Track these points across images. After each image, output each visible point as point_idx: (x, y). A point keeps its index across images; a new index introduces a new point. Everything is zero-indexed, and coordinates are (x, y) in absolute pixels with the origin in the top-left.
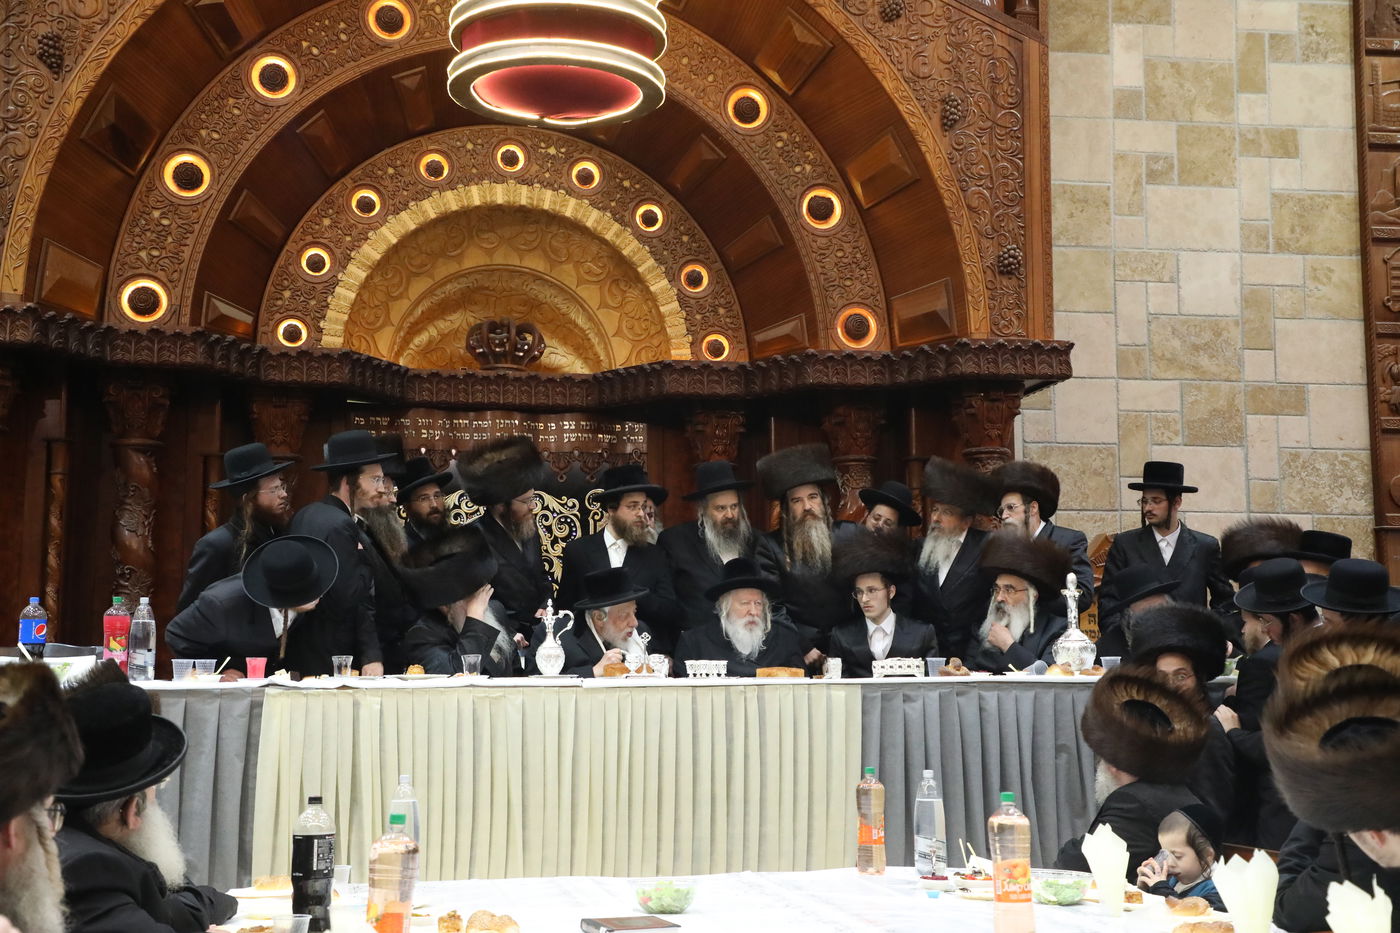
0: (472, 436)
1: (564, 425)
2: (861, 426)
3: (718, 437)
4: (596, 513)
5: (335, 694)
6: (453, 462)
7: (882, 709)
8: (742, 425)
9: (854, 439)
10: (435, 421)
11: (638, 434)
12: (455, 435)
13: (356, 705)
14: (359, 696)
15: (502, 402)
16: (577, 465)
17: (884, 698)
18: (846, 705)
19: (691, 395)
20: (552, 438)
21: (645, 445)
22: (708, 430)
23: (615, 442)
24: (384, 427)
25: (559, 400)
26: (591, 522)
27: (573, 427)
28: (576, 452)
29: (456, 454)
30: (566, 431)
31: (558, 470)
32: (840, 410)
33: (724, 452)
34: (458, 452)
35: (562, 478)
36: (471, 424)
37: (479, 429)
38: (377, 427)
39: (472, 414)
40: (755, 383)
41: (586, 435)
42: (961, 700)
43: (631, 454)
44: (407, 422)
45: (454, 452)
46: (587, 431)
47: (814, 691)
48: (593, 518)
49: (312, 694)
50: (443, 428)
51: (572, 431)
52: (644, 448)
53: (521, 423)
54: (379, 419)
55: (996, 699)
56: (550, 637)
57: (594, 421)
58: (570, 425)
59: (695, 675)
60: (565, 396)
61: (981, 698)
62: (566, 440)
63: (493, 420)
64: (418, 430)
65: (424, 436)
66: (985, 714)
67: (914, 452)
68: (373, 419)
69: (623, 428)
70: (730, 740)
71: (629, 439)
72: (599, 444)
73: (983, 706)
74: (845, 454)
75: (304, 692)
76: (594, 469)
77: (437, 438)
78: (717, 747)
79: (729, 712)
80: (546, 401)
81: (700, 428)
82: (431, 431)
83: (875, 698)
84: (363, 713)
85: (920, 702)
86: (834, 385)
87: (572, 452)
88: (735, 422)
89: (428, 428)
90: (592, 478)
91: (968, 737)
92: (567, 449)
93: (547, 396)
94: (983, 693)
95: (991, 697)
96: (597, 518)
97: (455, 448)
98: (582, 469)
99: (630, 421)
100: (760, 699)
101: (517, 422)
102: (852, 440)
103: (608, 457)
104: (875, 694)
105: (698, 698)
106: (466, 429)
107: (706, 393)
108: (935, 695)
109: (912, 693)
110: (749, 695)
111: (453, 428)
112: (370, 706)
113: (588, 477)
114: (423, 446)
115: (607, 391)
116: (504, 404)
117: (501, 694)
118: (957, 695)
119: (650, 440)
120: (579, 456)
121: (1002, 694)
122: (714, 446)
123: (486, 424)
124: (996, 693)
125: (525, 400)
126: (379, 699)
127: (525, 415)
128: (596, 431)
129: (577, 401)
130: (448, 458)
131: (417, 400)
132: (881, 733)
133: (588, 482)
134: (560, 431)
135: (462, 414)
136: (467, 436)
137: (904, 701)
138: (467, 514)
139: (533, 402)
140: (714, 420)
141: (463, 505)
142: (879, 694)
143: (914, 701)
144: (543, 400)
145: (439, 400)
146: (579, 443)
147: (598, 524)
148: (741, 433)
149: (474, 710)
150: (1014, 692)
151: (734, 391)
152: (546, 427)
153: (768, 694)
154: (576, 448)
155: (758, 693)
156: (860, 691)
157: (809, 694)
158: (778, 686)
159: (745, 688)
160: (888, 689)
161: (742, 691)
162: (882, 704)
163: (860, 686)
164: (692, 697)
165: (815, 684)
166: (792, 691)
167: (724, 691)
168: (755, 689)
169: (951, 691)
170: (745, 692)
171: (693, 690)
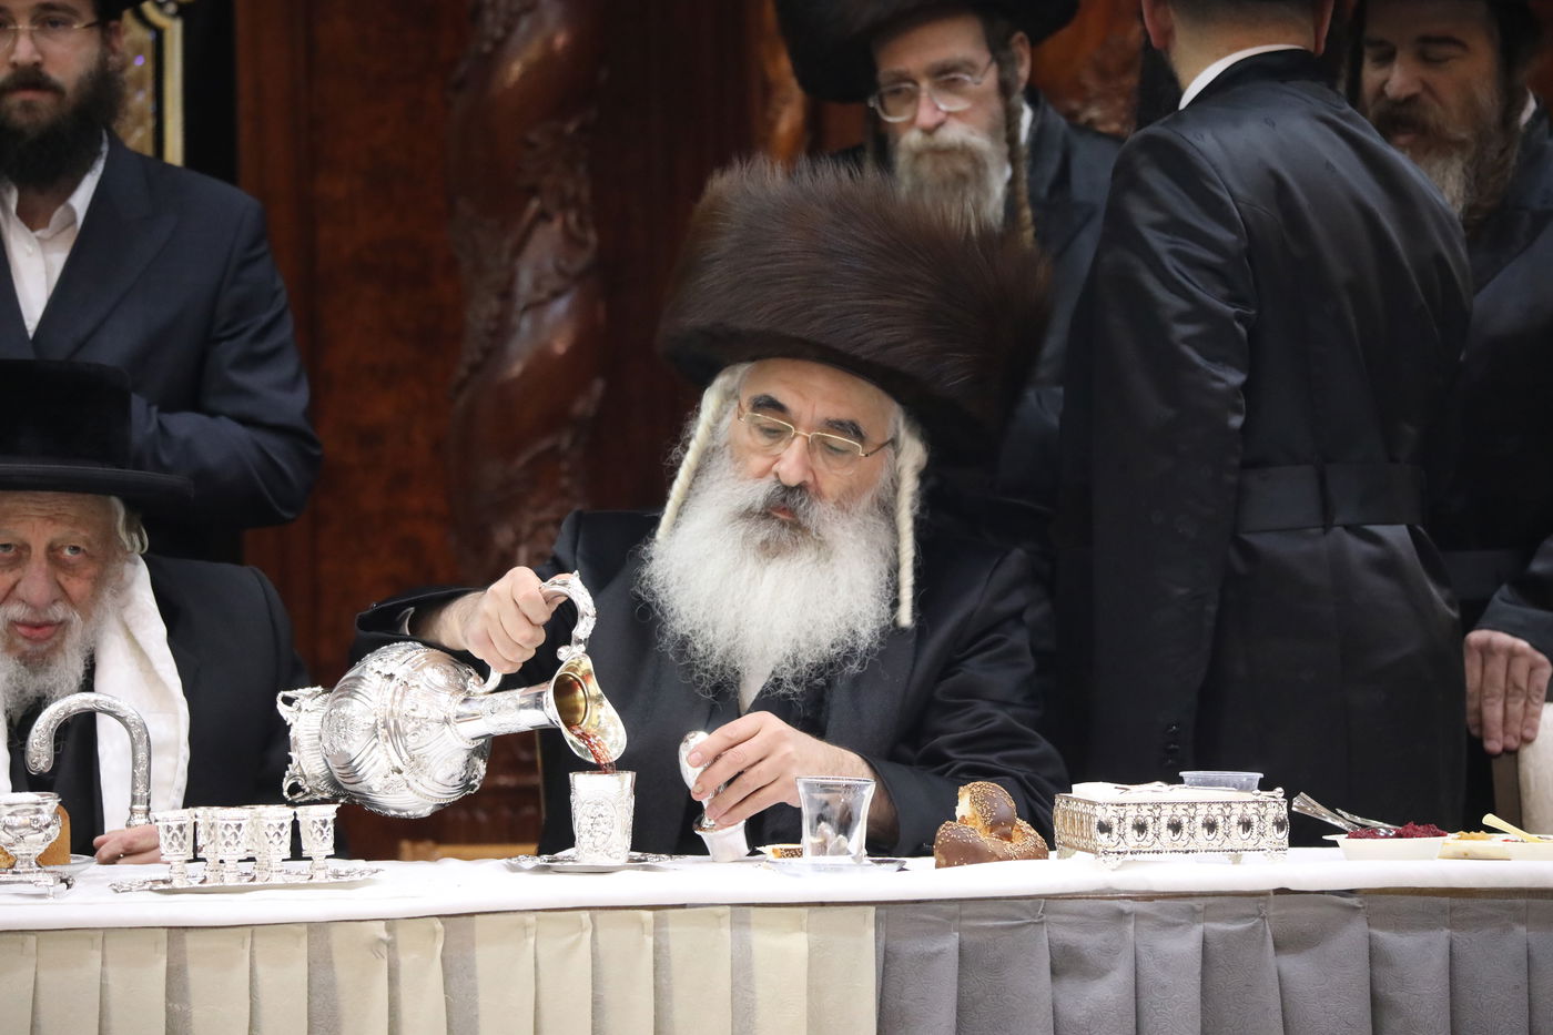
7: (960, 1010)
17: (966, 959)
18: (814, 990)
42: (1297, 967)
47: (680, 933)
55: (1439, 961)
61: (1375, 956)
66: (1391, 1024)
83: (940, 952)
85: (1120, 976)
94: (1386, 937)
95: (1420, 955)
100: (456, 974)
104: (935, 947)
105: (196, 974)
108: (1184, 944)
109: (1089, 943)
110: (407, 960)
118: (1278, 947)
124: (1447, 932)
137: (1056, 972)
142: (950, 943)
143: (1100, 973)
150: (1521, 930)
153: (487, 954)
155: (443, 949)
156: (871, 932)
157: (657, 950)
158: (531, 918)
159: (389, 930)
160: (990, 923)
161: (382, 940)
162: (960, 985)
163: (872, 909)
164: (168, 969)
165: (683, 906)
166: (588, 935)
167: (304, 941)
168: (434, 932)
169: (1254, 928)
170: (391, 945)
171: (170, 942)
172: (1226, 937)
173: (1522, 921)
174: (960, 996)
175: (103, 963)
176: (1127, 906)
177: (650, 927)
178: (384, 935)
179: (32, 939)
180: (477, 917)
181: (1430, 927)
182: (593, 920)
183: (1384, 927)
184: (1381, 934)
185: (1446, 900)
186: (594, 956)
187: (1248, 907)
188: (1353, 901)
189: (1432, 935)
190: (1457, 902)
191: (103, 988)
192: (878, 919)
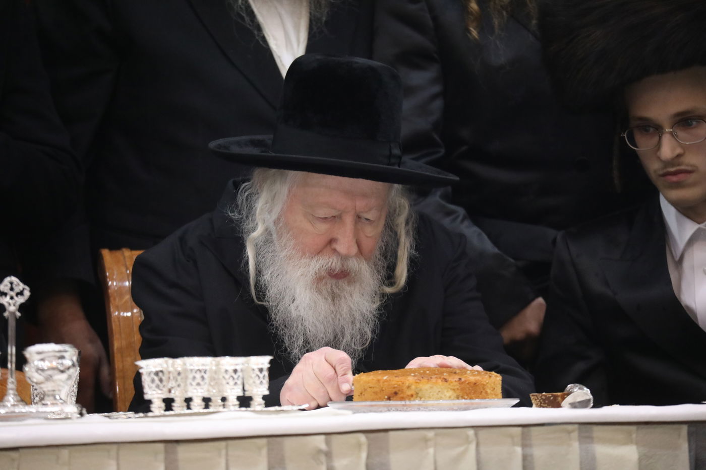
59: (169, 404)
110: (340, 466)
155: (368, 457)
156: (685, 445)
157: (525, 458)
158: (430, 434)
159: (328, 443)
161: (320, 451)
163: (685, 427)
165: (542, 425)
166: (473, 446)
167: (264, 452)
168: (359, 446)
170: (328, 455)
171: (167, 452)
177: (518, 439)
178: (323, 446)
179: (65, 452)
180: (392, 433)
182: (476, 435)
192: (690, 435)
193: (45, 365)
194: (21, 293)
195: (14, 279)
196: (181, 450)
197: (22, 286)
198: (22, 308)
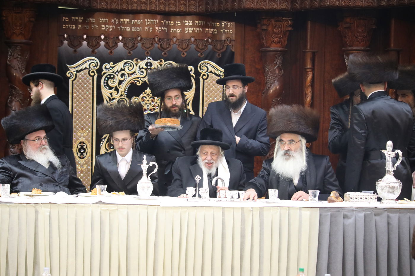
0: (131, 29)
1: (186, 23)
2: (360, 29)
3: (275, 33)
4: (204, 75)
5: (25, 206)
6: (120, 44)
7: (331, 223)
8: (290, 26)
9: (356, 37)
10: (110, 20)
11: (229, 29)
12: (121, 28)
13: (36, 212)
14: (37, 207)
15: (148, 9)
16: (193, 46)
17: (331, 216)
18: (310, 219)
19: (258, 9)
20: (178, 31)
21: (234, 36)
22: (270, 29)
23: (216, 33)
24: (80, 23)
25: (182, 8)
26: (201, 80)
27: (191, 24)
28: (193, 39)
29: (122, 39)
30: (187, 26)
31: (181, 49)
32: (348, 20)
33: (279, 42)
34: (123, 38)
35: (183, 54)
36: (131, 21)
37: (135, 25)
38: (76, 23)
39: (131, 15)
40: (297, 3)
41: (198, 29)
42: (377, 218)
43: (225, 40)
44: (93, 20)
45: (120, 38)
46: (199, 27)
47: (292, 211)
48: (202, 78)
49: (13, 206)
50: (114, 24)
51: (190, 27)
52: (233, 38)
53: (160, 21)
54: (77, 18)
55: (397, 218)
56: (144, 177)
57: (203, 21)
58: (189, 23)
60: (185, 5)
61: (388, 217)
62: (186, 32)
63: (144, 20)
64: (100, 25)
65: (103, 29)
66: (390, 226)
67: (392, 45)
68: (73, 18)
69: (221, 25)
70: (243, 237)
71: (224, 31)
72: (206, 34)
73: (389, 222)
74: (350, 46)
75: (8, 204)
76: (203, 49)
77: (111, 30)
78: (235, 241)
79: (243, 221)
80: (174, 9)
81: (264, 27)
82: (107, 26)
83: (327, 215)
84: (40, 217)
85: (353, 219)
86: (343, 7)
87: (190, 39)
88: (286, 24)
89: (105, 24)
90: (201, 54)
91: (380, 239)
92: (188, 37)
93: (176, 6)
94: (390, 215)
95: (395, 217)
96: (205, 77)
97: (121, 35)
98: (195, 49)
99: (225, 20)
100: (261, 215)
101: (157, 21)
102: (355, 38)
103: (211, 42)
104: (327, 214)
105: (226, 213)
106: (127, 25)
107: (267, 8)
108: (362, 215)
109: (349, 214)
110: (254, 213)
111: (120, 24)
112: (44, 212)
113: (199, 54)
114: (102, 34)
115: (211, 4)
116: (150, 10)
117: (116, 208)
118: (375, 215)
119: (236, 33)
120: (194, 42)
121: (402, 215)
122: (273, 38)
123: (138, 22)
124: (398, 214)
125: (162, 8)
126: (49, 210)
127: (162, 16)
128: (203, 27)
129: (193, 9)
130: (117, 42)
131: (99, 7)
132: (330, 235)
133: (199, 57)
134: (183, 26)
135: (125, 15)
136: (128, 29)
137: (344, 218)
138: (128, 74)
139: (167, 10)
140: (273, 23)
141: (126, 69)
142: (329, 213)
143: (350, 218)
144: (172, 8)
145: (112, 7)
146: (193, 34)
147: (205, 81)
148: (290, 31)
149: (101, 217)
150: (409, 214)
151: (284, 7)
152: (175, 24)
153: (266, 213)
154: (193, 37)
155: (260, 211)
156: (318, 212)
157: (289, 213)
158: (271, 208)
159: (252, 209)
160: (335, 211)
161: (251, 210)
162: (331, 219)
163: (319, 208)
164: (222, 213)
165: (292, 207)
166: (279, 211)
167: (241, 210)
168: (258, 209)
169: (372, 213)
170: (252, 211)
171: (223, 209)
172: (368, 214)
173: (409, 213)
174: (331, 221)
175: (214, 211)
176: (354, 209)
177: (288, 210)
178: (251, 209)
179: (204, 208)
180: (264, 208)
181: (396, 213)
182: (280, 208)
183: (390, 213)
184: (389, 214)
185: (398, 210)
186: (280, 214)
187: (371, 210)
188: (386, 209)
189: (396, 214)
190: (400, 210)
191: (214, 215)
192: (319, 210)
193: (202, 192)
194: (199, 178)
195: (198, 176)
196: (225, 208)
197: (200, 177)
198: (199, 181)
